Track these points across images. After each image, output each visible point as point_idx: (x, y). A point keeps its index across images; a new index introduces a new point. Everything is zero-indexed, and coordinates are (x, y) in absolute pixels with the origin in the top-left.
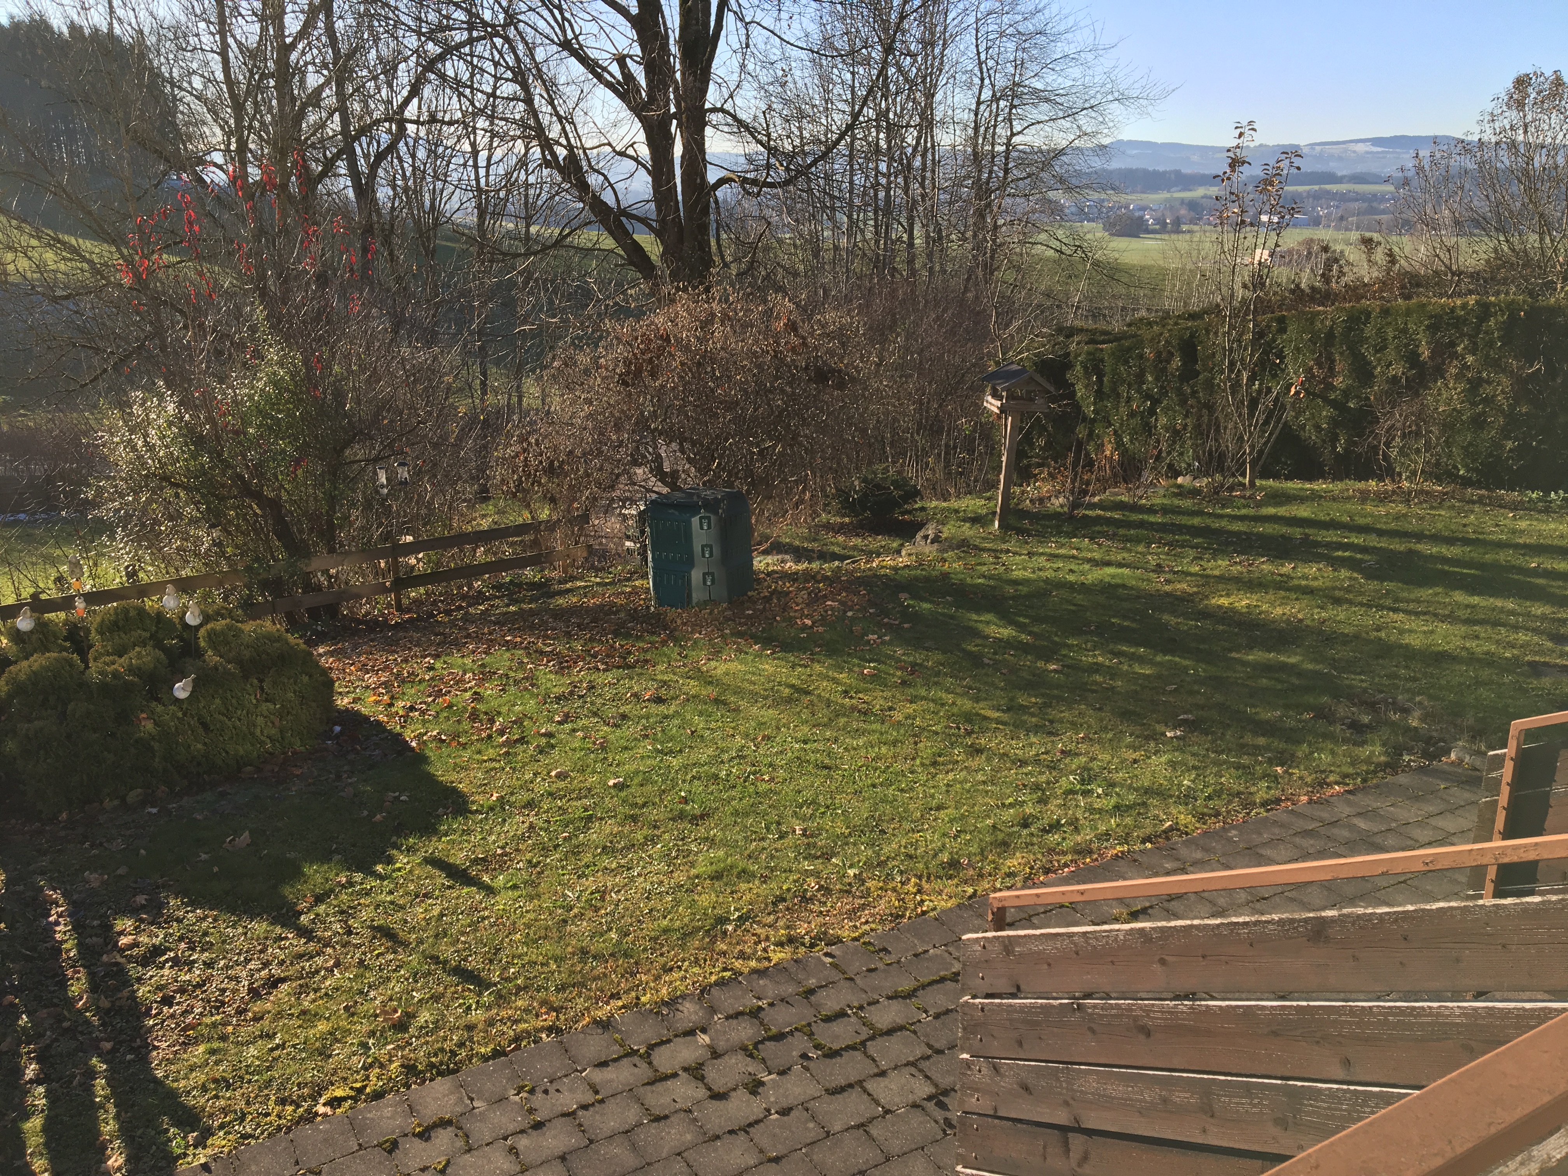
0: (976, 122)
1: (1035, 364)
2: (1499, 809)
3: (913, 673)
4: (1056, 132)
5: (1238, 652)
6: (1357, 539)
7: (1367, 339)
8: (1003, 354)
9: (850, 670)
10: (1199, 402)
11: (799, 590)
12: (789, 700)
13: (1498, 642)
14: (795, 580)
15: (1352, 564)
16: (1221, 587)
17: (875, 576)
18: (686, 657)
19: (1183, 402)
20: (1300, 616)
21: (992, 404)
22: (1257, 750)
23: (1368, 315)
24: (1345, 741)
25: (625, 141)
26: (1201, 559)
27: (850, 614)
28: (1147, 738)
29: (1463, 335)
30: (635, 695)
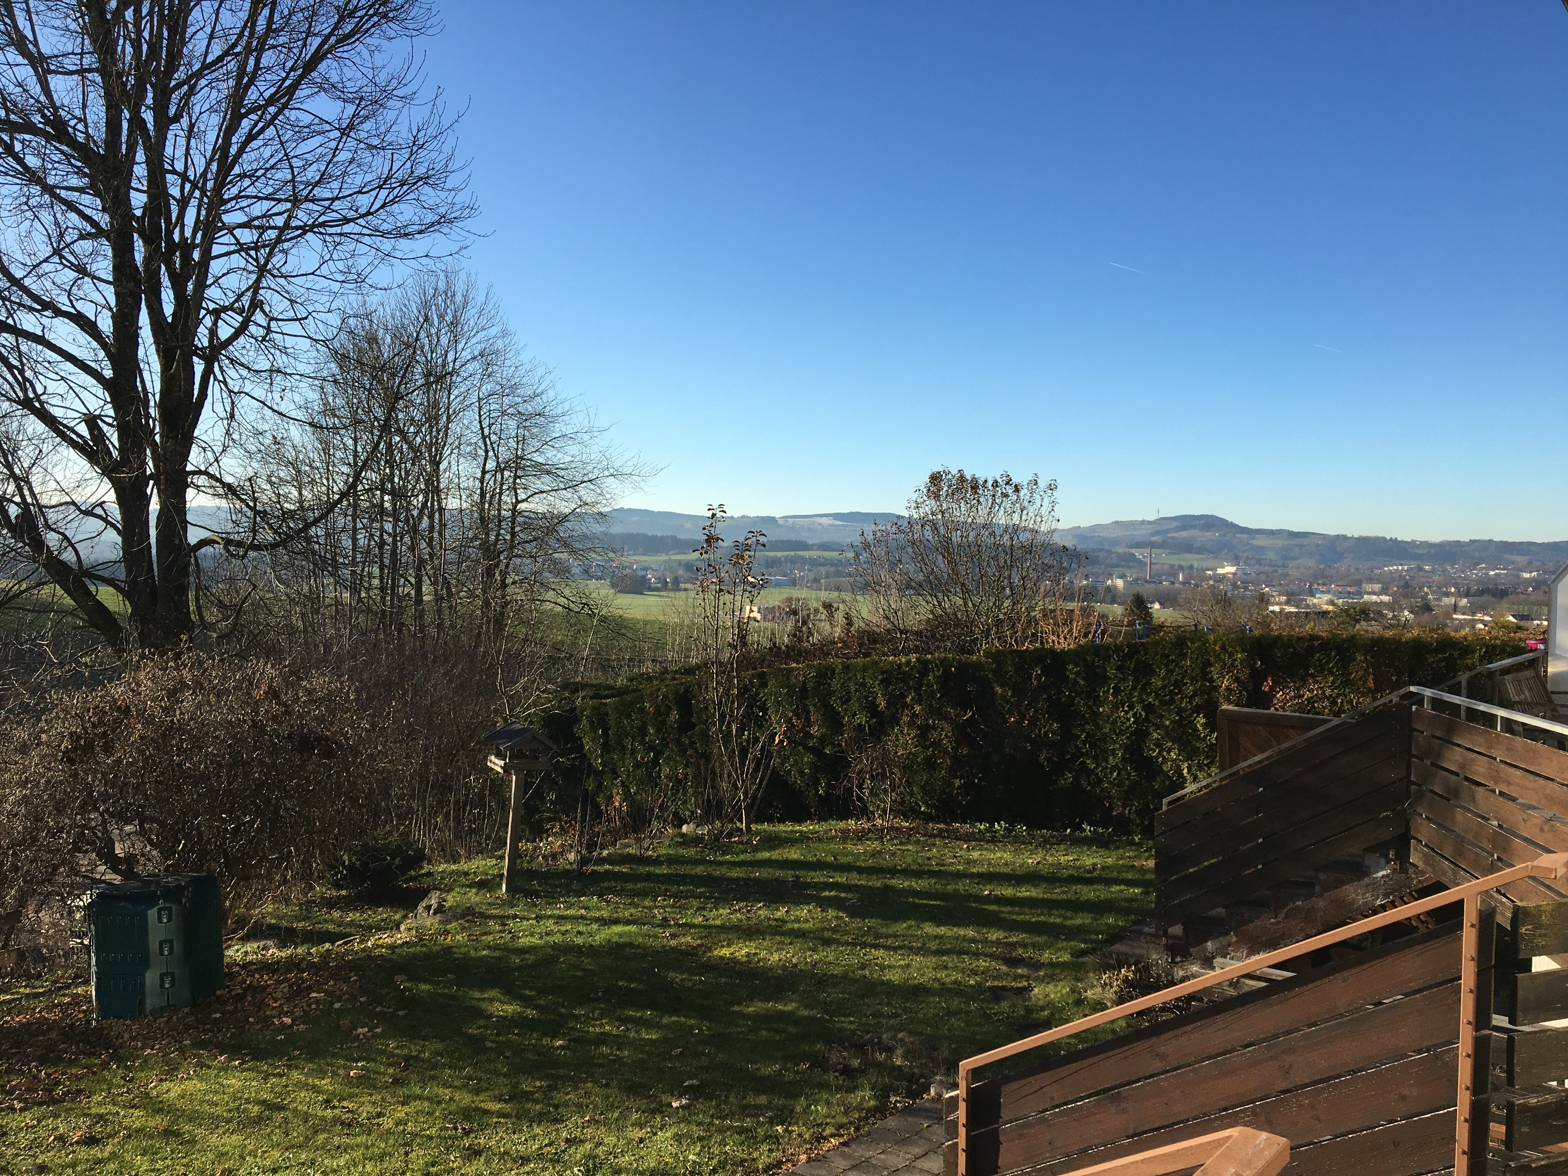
0: (482, 489)
1: (543, 719)
2: (960, 1152)
3: (406, 1068)
4: (558, 502)
5: (740, 1004)
6: (841, 878)
7: (834, 692)
8: (511, 710)
9: (335, 1074)
10: (697, 752)
11: (279, 982)
12: (259, 1120)
13: (963, 971)
14: (275, 971)
15: (837, 904)
16: (722, 936)
17: (369, 957)
18: (131, 1080)
19: (683, 752)
20: (794, 961)
21: (496, 764)
22: (758, 1110)
23: (833, 671)
24: (839, 1089)
25: (93, 500)
26: (704, 909)
27: (337, 1005)
28: (654, 1112)
29: (909, 688)
30: (61, 1138)
